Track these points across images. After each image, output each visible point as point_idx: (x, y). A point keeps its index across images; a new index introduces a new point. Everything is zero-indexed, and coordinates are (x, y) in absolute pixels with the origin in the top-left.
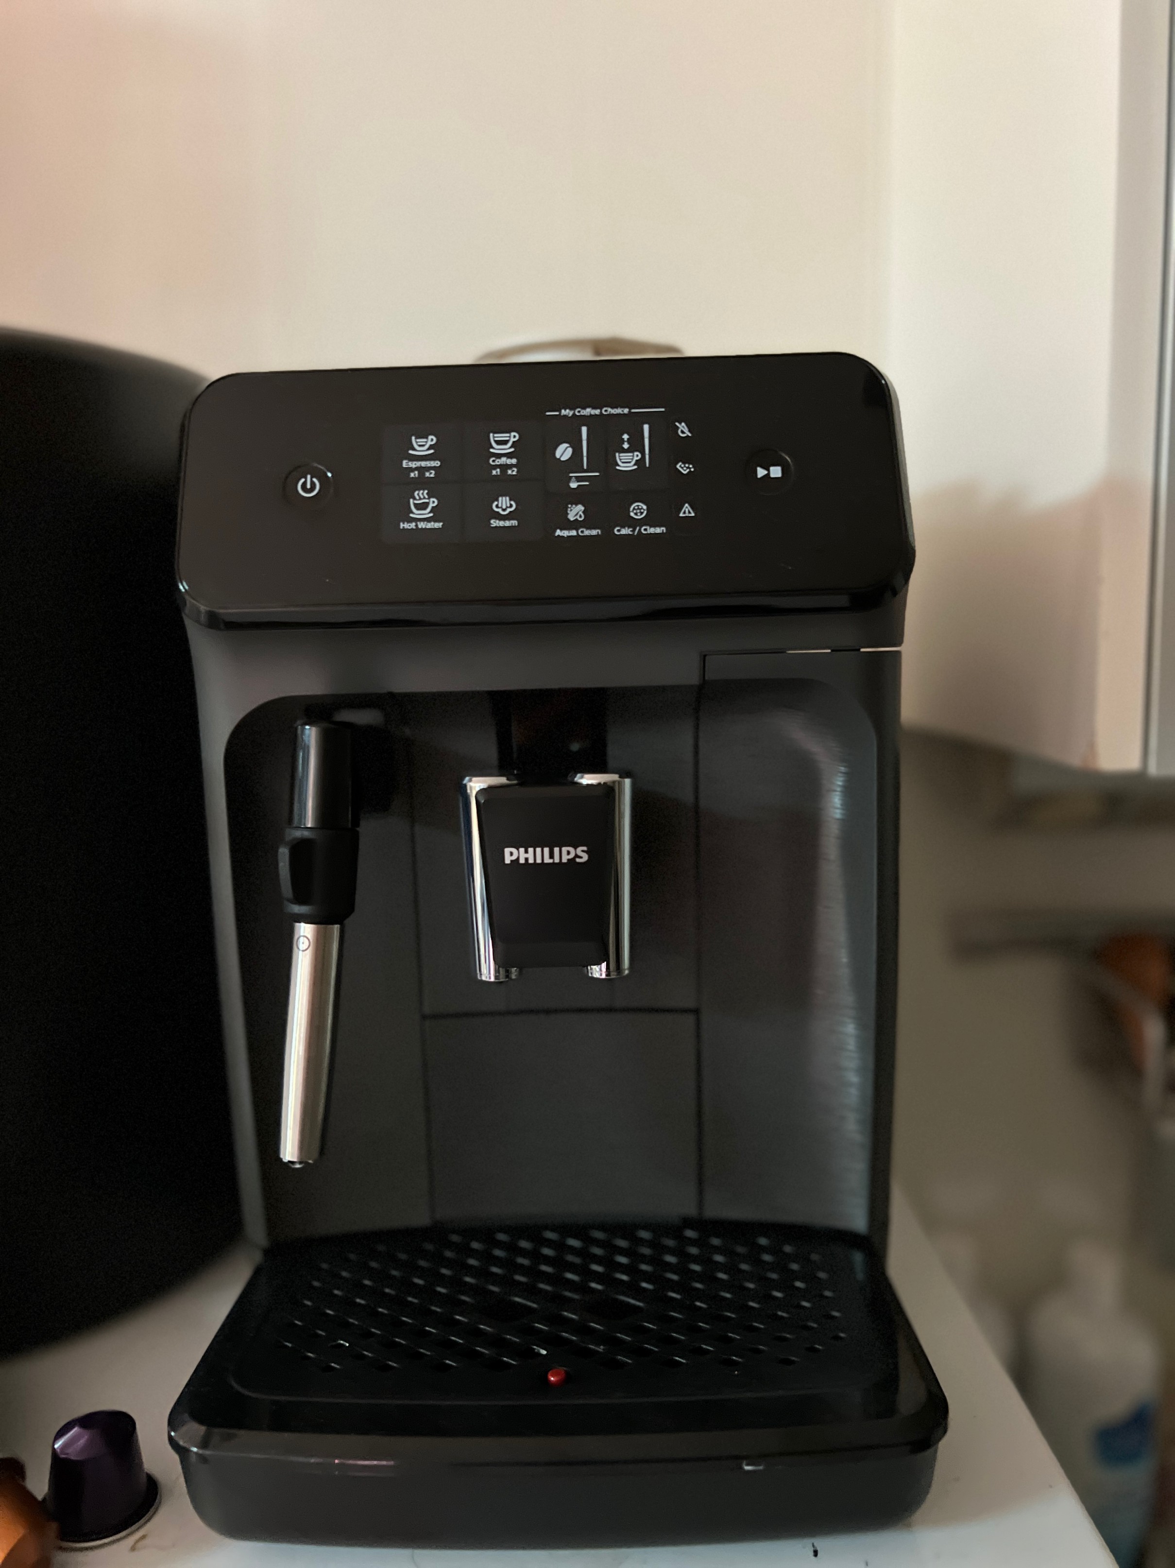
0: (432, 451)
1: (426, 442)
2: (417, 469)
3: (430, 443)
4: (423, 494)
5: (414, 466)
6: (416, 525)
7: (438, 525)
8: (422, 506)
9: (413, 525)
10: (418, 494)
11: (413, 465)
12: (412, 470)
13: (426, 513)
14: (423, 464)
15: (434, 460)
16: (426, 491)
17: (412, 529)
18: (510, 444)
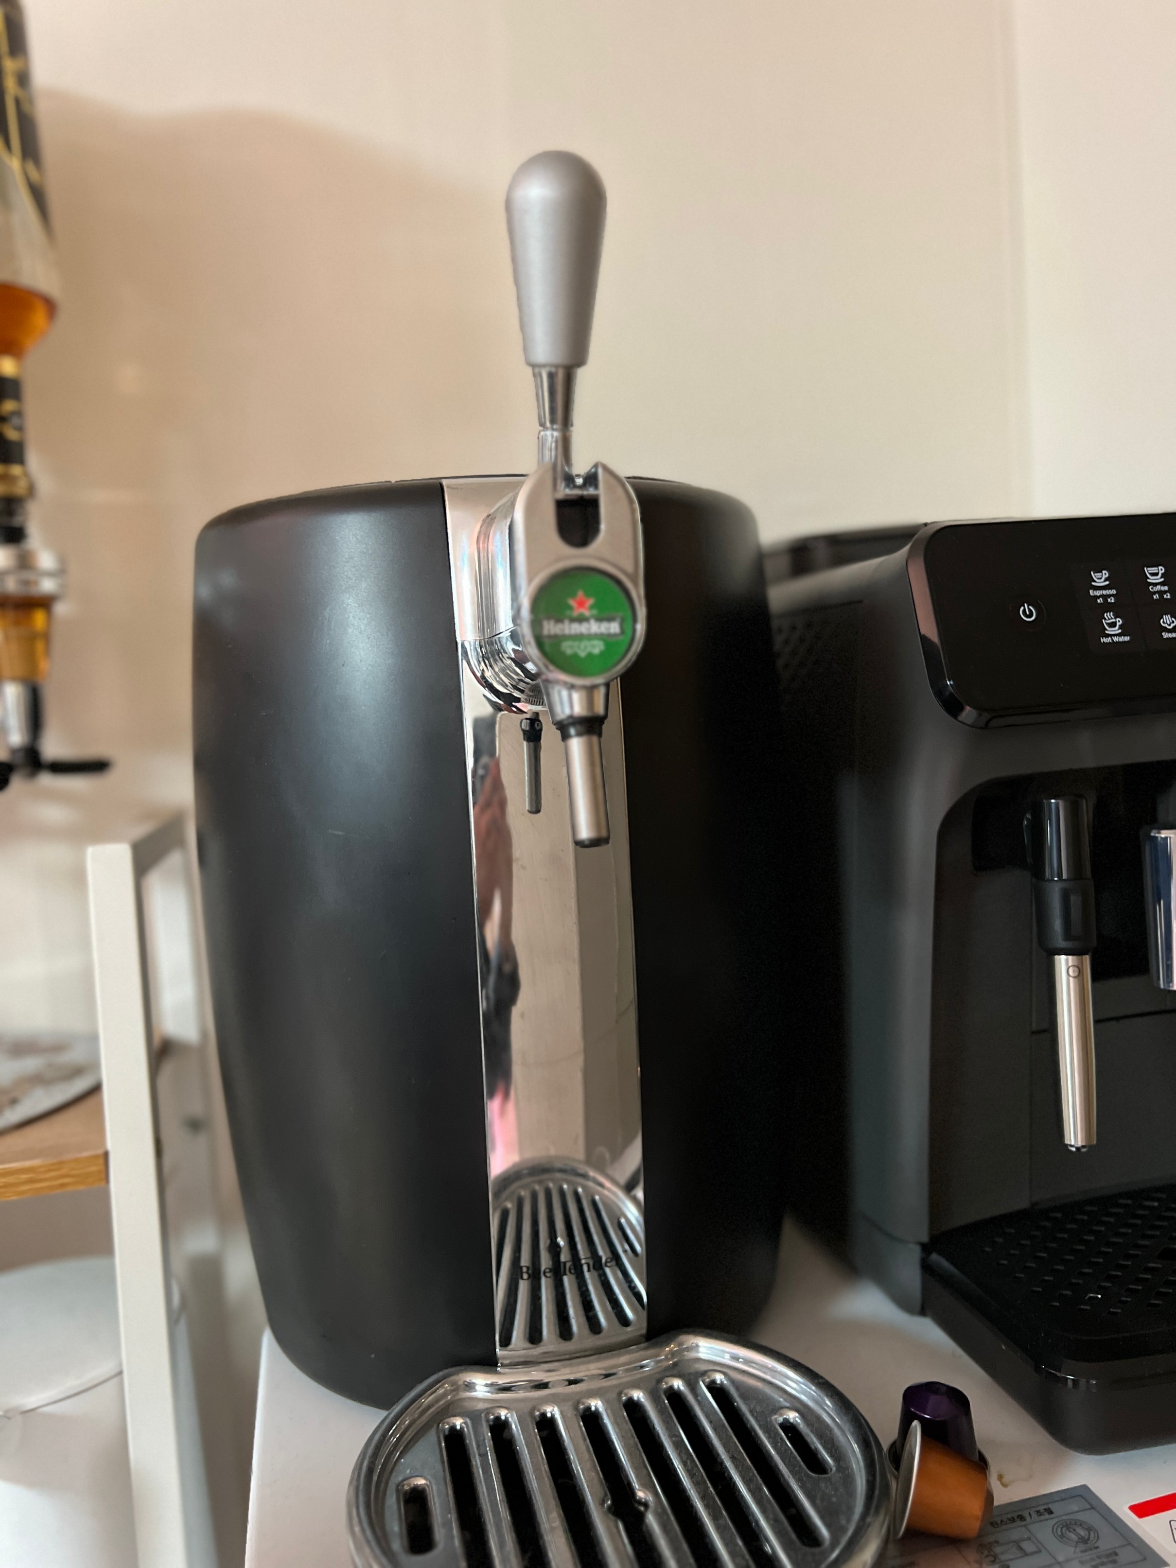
0: (1107, 583)
1: (1102, 576)
2: (1100, 596)
3: (1104, 577)
4: (1110, 615)
5: (1098, 595)
6: (1112, 640)
7: (1127, 639)
8: (1113, 625)
9: (1109, 640)
10: (1107, 616)
11: (1098, 593)
12: (1099, 597)
13: (1116, 630)
14: (1104, 592)
15: (1111, 589)
16: (1112, 613)
17: (1110, 642)
18: (1160, 575)
